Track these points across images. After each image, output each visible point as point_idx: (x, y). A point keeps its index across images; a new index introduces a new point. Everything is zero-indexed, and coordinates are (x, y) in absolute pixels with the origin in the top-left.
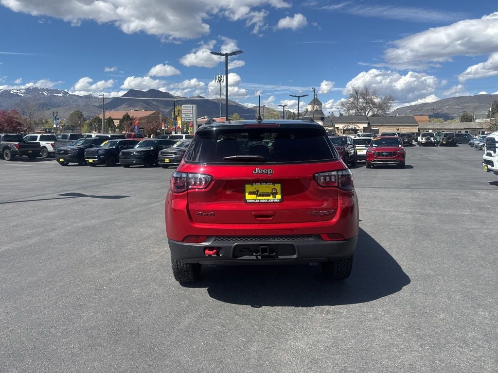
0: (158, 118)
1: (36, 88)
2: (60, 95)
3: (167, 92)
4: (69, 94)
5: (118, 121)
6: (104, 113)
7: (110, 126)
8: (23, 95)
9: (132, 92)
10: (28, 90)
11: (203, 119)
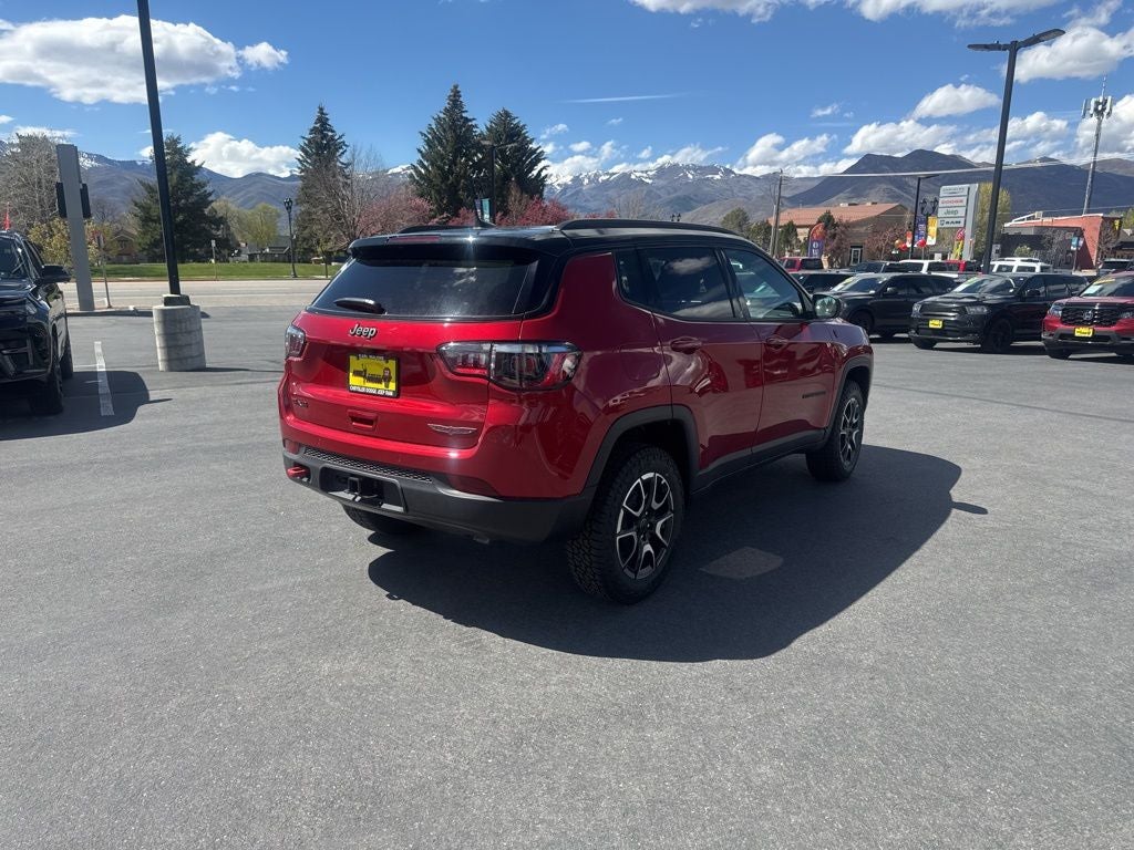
0: (900, 221)
1: (676, 165)
2: (717, 177)
3: (958, 154)
4: (733, 173)
5: (807, 230)
6: (778, 214)
7: (788, 242)
8: (650, 181)
9: (869, 161)
10: (661, 171)
11: (1029, 218)
